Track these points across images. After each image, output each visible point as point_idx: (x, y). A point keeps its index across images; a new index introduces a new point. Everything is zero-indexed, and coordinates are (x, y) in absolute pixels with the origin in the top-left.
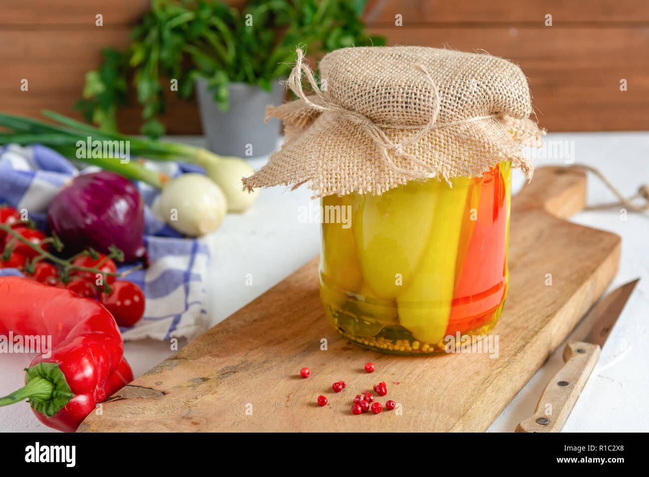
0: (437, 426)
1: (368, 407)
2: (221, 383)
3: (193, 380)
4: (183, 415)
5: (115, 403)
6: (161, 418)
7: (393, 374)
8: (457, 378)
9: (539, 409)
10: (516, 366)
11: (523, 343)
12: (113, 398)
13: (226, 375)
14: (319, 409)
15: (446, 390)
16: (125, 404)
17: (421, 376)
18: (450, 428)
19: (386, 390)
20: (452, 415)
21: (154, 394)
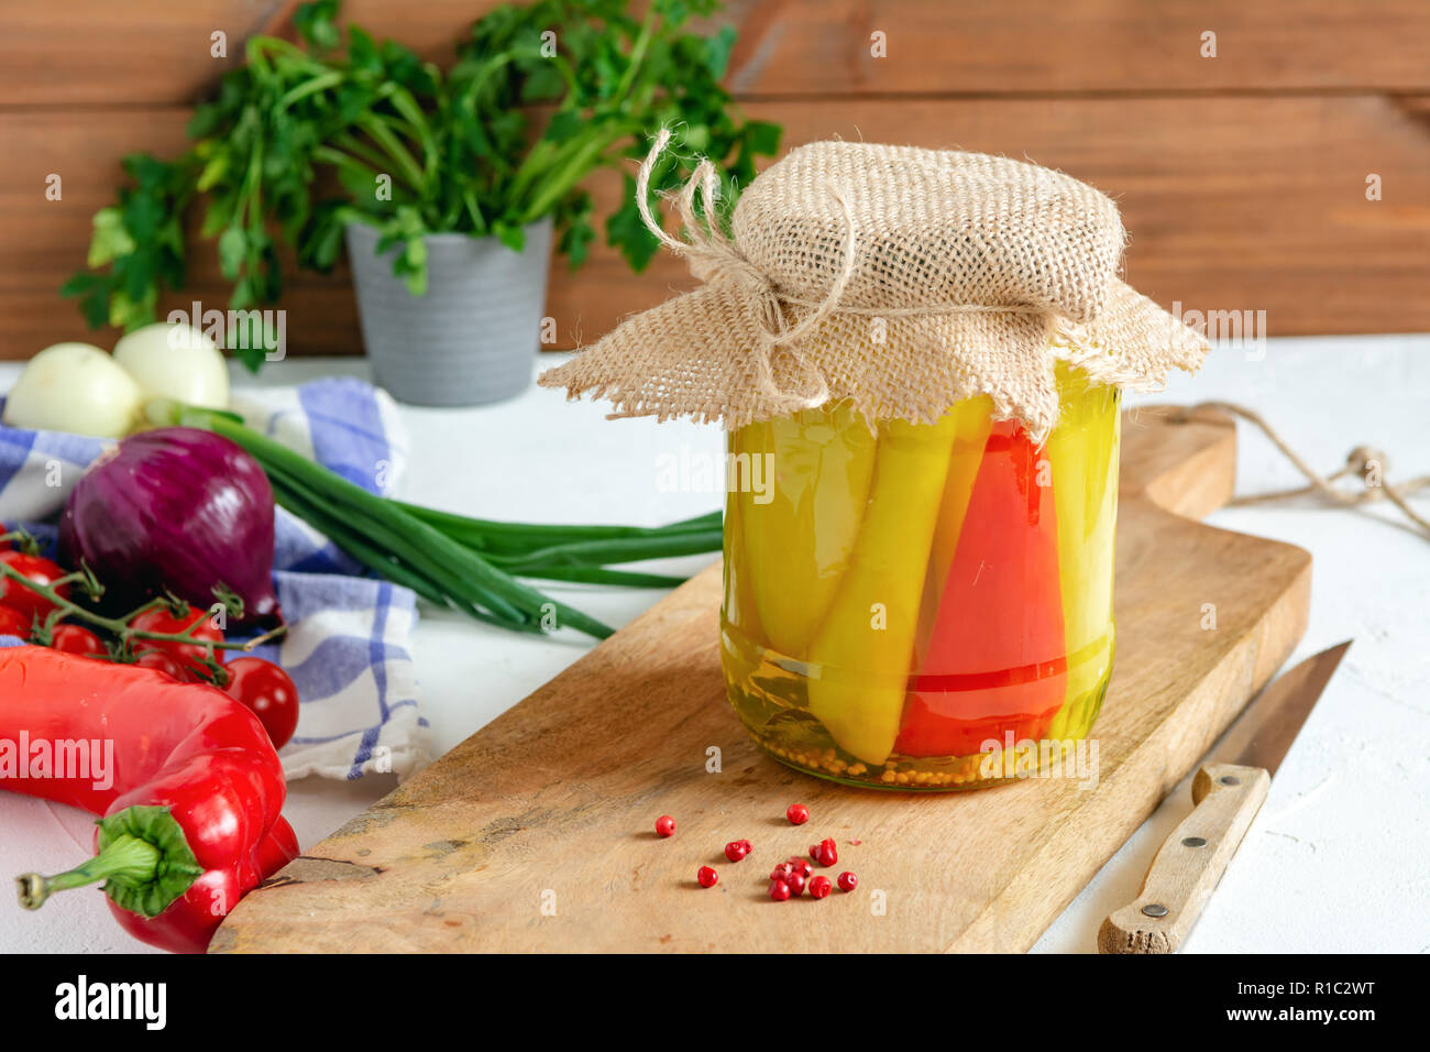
0: (943, 918)
1: (803, 886)
2: (493, 850)
3: (435, 845)
4: (425, 909)
5: (279, 889)
6: (381, 915)
7: (846, 827)
8: (979, 830)
9: (1146, 890)
10: (1097, 810)
11: (1111, 764)
12: (273, 882)
13: (500, 835)
14: (701, 893)
15: (957, 852)
16: (301, 891)
17: (904, 829)
18: (970, 920)
19: (835, 855)
20: (973, 898)
21: (359, 872)
